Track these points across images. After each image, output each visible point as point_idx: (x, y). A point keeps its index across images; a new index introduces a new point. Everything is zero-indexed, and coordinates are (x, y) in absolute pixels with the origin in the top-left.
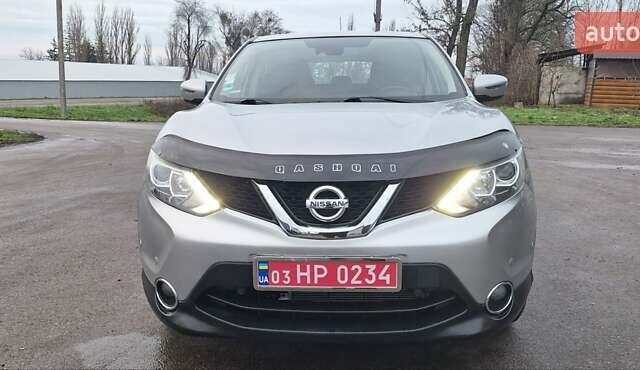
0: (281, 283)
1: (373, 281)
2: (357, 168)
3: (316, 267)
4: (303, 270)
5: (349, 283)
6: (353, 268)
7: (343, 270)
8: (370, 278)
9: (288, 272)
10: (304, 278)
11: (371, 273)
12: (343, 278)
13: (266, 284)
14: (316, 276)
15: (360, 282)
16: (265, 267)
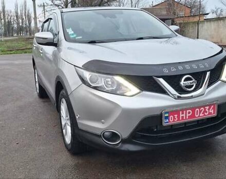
0: (174, 121)
1: (207, 113)
2: (195, 66)
3: (188, 111)
4: (183, 113)
5: (199, 116)
6: (201, 109)
7: (197, 111)
8: (206, 112)
9: (176, 116)
10: (183, 117)
11: (207, 110)
12: (197, 114)
13: (167, 122)
14: (188, 115)
15: (203, 115)
16: (167, 115)
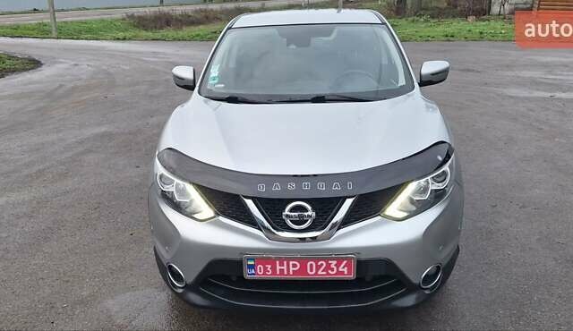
0: (264, 274)
1: (334, 272)
2: (322, 187)
3: (291, 263)
4: (281, 264)
5: (316, 274)
6: (319, 263)
7: (311, 265)
8: (332, 270)
9: (270, 266)
10: (282, 270)
11: (333, 266)
12: (311, 270)
14: (291, 269)
15: (324, 273)
16: (252, 263)
